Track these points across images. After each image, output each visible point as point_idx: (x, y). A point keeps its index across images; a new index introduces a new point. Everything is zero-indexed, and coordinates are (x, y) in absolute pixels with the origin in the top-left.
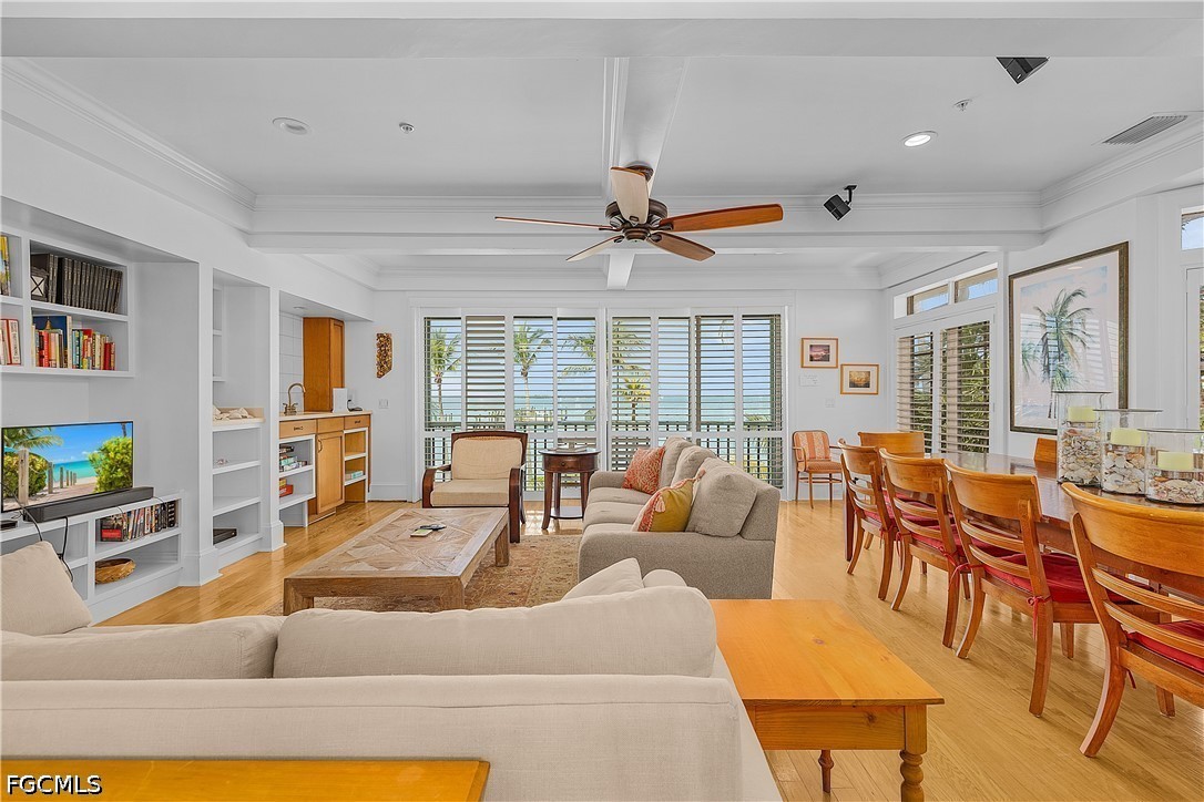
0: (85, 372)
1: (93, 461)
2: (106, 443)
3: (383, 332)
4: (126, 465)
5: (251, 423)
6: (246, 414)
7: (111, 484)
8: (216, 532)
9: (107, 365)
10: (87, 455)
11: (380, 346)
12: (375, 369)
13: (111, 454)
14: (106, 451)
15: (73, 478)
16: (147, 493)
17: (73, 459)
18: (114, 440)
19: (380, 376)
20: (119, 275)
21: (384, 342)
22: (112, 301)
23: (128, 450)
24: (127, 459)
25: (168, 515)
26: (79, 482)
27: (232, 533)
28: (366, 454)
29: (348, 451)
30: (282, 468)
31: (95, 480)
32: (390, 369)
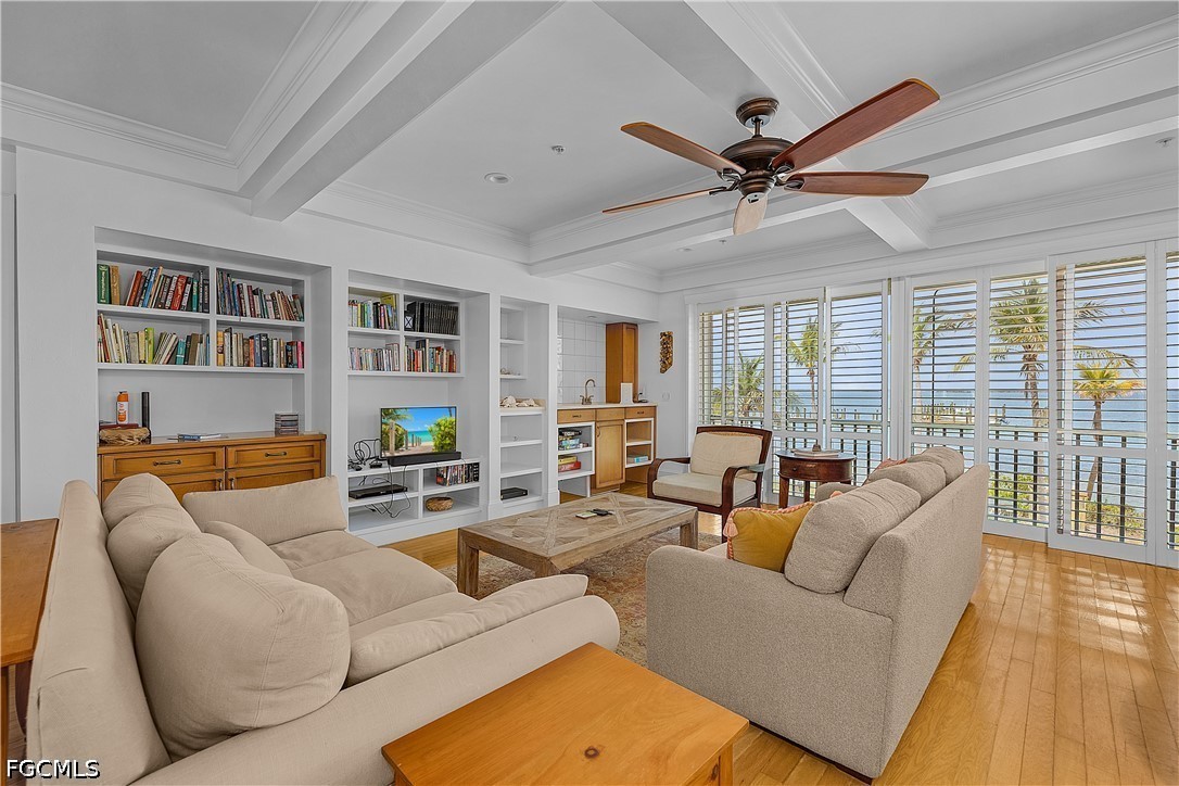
0: (436, 374)
1: (431, 431)
2: (439, 420)
3: (665, 331)
4: (452, 435)
5: (535, 411)
6: (533, 403)
7: (442, 447)
8: (503, 492)
9: (451, 370)
10: (427, 427)
11: (663, 343)
12: (658, 365)
13: (442, 428)
14: (439, 425)
15: (420, 441)
16: (458, 456)
17: (419, 429)
18: (445, 419)
19: (662, 372)
20: (456, 309)
21: (667, 340)
22: (452, 327)
23: (453, 425)
24: (452, 432)
25: (472, 472)
26: (423, 444)
27: (523, 493)
28: (652, 442)
29: (629, 438)
30: (561, 447)
31: (432, 444)
32: (671, 364)
